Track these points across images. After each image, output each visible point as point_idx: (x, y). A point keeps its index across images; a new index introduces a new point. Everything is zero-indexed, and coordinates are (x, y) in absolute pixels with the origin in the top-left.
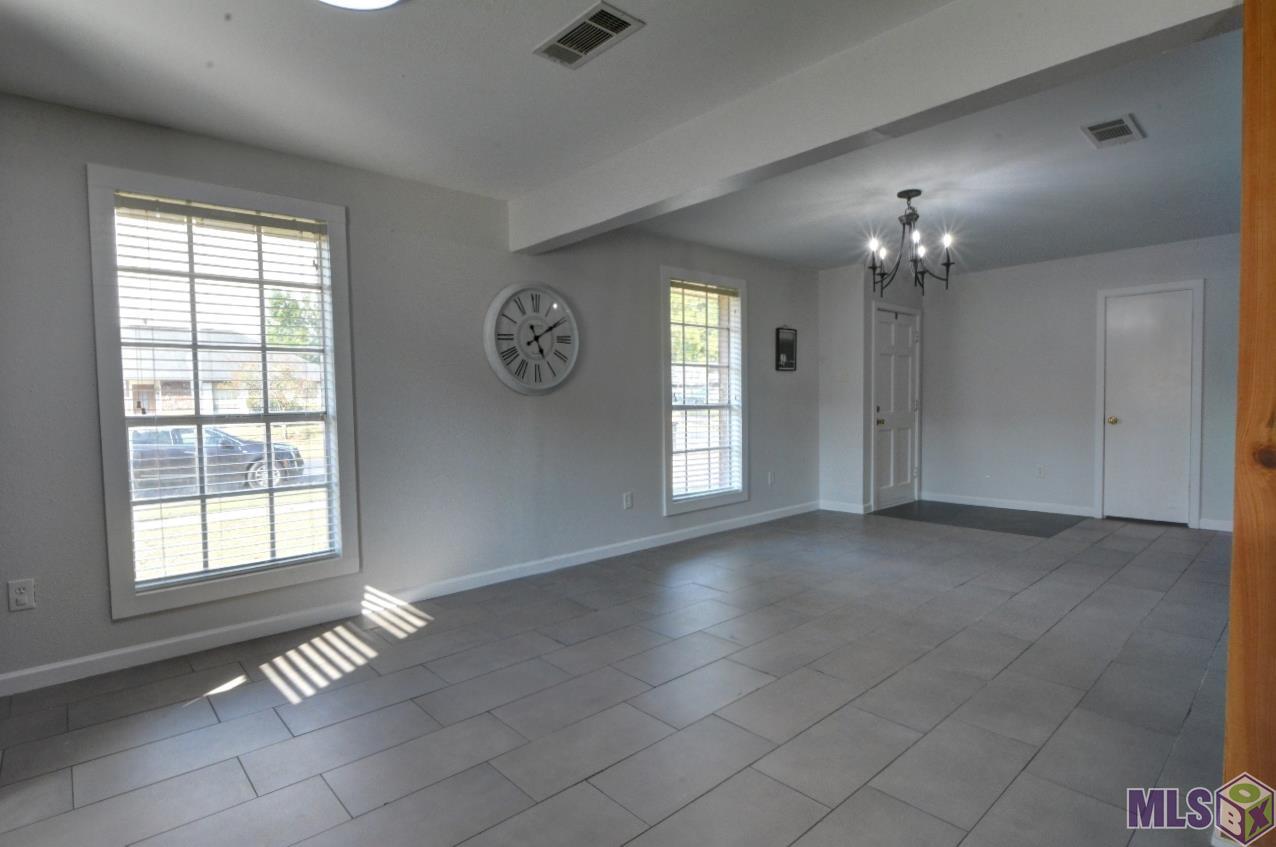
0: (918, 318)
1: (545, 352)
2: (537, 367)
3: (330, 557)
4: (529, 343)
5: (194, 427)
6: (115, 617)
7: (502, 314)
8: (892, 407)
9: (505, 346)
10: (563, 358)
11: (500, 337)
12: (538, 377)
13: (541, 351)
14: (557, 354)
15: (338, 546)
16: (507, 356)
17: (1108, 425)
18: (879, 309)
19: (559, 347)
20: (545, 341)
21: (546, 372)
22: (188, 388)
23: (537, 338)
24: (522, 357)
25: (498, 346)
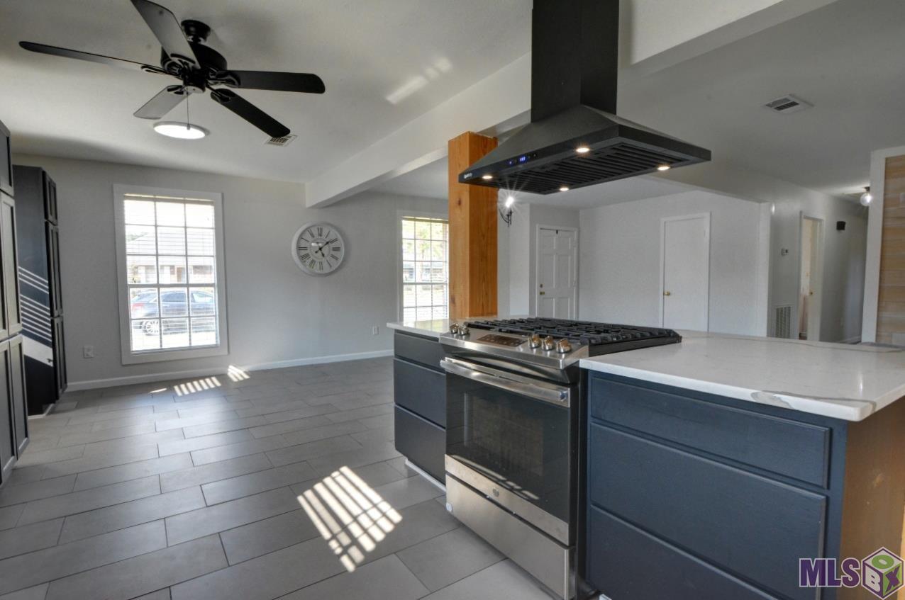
0: (576, 233)
1: (326, 255)
2: (321, 263)
3: (215, 347)
4: (316, 252)
5: (157, 289)
6: (124, 363)
7: (301, 237)
8: (554, 285)
9: (303, 253)
10: (337, 259)
11: (299, 248)
12: (321, 268)
13: (323, 255)
14: (333, 256)
15: (219, 343)
16: (303, 258)
17: (665, 297)
18: (541, 229)
19: (334, 253)
20: (325, 250)
21: (325, 265)
22: (153, 269)
23: (320, 249)
24: (312, 258)
25: (298, 254)
